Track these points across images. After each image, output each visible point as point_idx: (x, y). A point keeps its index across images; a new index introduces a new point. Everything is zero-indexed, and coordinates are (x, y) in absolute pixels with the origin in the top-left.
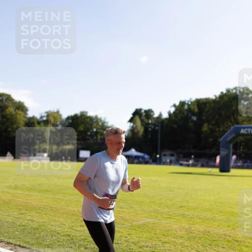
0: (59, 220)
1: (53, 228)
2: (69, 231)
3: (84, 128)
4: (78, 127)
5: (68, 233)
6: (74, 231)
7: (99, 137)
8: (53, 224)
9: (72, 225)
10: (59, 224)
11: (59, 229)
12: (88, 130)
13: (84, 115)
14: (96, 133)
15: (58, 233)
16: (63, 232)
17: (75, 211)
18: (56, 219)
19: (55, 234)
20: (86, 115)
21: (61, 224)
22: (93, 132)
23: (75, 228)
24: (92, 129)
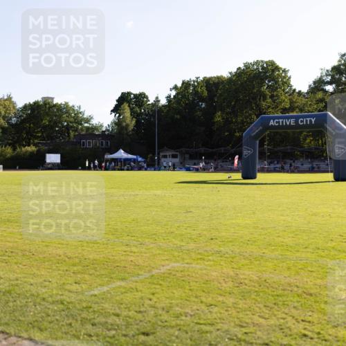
0: (39, 273)
1: (34, 290)
2: (60, 293)
3: (50, 121)
4: (42, 120)
5: (59, 297)
6: (67, 293)
7: (72, 134)
8: (32, 281)
9: (62, 282)
10: (41, 280)
11: (44, 290)
12: (56, 124)
13: (49, 104)
14: (68, 128)
15: (44, 299)
16: (51, 296)
17: (60, 256)
18: (35, 271)
19: (38, 300)
20: (52, 102)
21: (45, 281)
22: (63, 126)
23: (68, 287)
24: (60, 122)
